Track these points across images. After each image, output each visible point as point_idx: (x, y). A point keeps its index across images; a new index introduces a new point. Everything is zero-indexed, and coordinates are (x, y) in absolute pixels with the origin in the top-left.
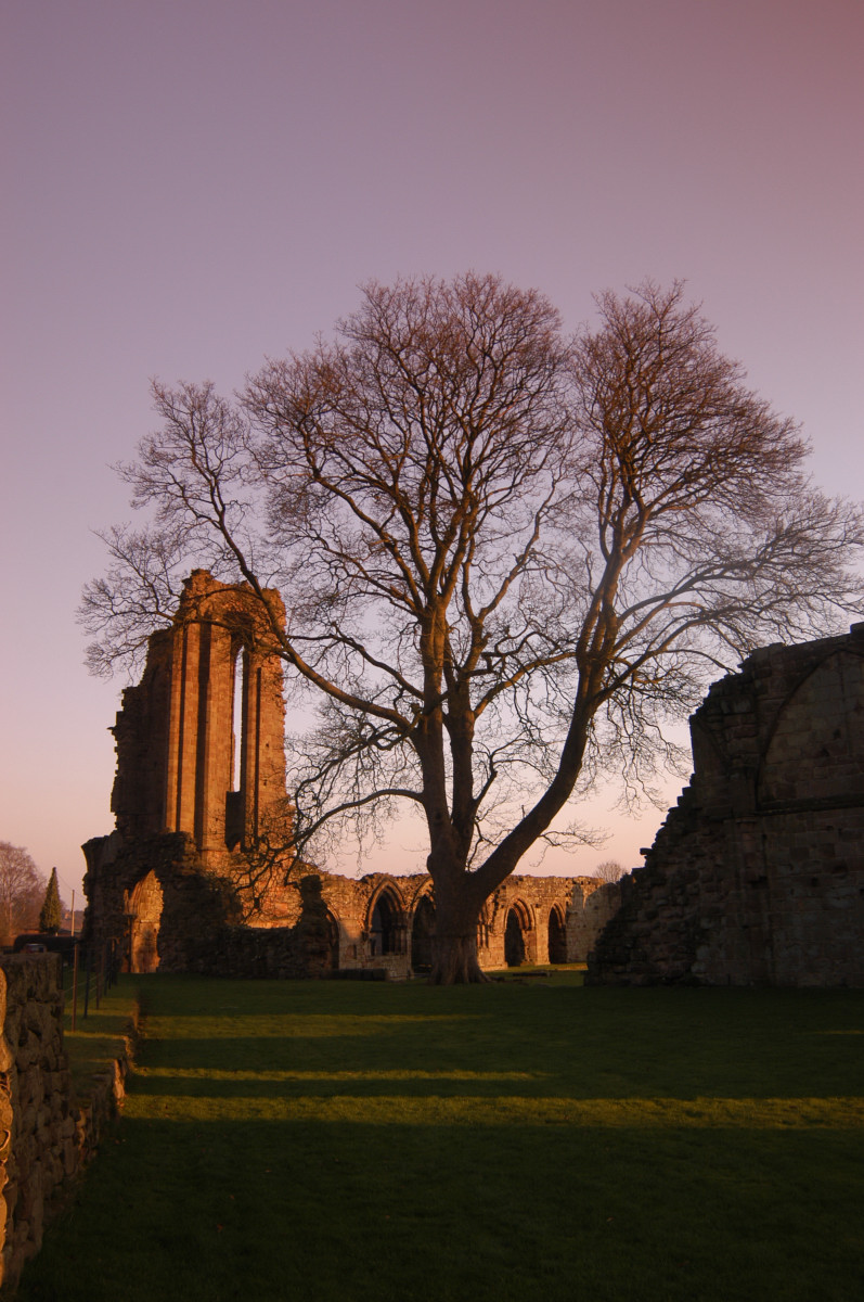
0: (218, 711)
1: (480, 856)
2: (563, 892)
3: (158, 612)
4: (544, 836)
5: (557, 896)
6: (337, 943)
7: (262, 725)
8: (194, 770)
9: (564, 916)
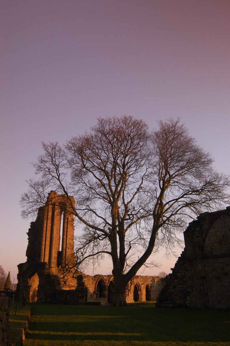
0: (56, 229)
1: (127, 270)
2: (149, 280)
3: (41, 202)
4: (144, 264)
5: (148, 281)
6: (87, 294)
7: (68, 233)
8: (49, 245)
9: (150, 287)
